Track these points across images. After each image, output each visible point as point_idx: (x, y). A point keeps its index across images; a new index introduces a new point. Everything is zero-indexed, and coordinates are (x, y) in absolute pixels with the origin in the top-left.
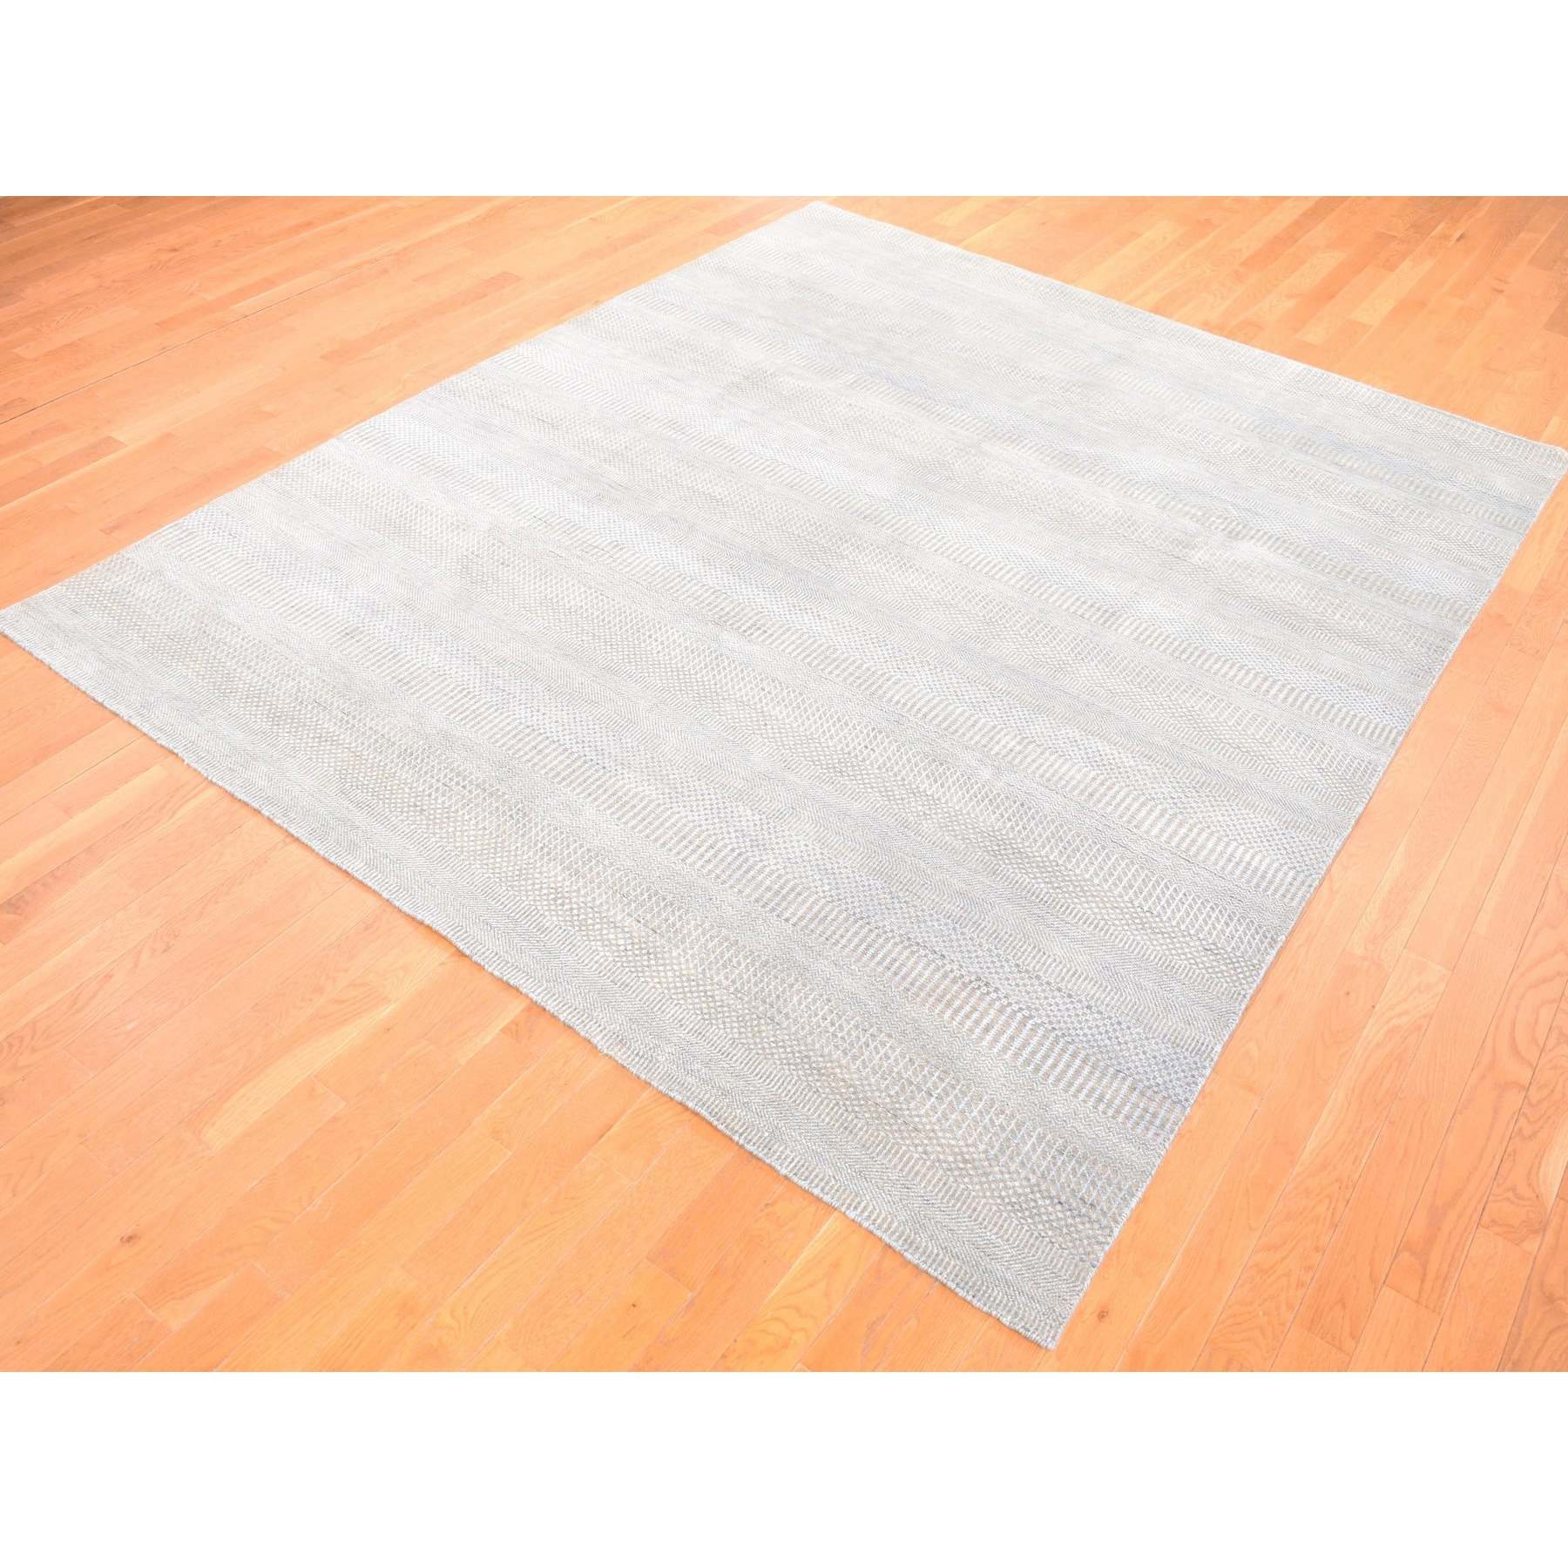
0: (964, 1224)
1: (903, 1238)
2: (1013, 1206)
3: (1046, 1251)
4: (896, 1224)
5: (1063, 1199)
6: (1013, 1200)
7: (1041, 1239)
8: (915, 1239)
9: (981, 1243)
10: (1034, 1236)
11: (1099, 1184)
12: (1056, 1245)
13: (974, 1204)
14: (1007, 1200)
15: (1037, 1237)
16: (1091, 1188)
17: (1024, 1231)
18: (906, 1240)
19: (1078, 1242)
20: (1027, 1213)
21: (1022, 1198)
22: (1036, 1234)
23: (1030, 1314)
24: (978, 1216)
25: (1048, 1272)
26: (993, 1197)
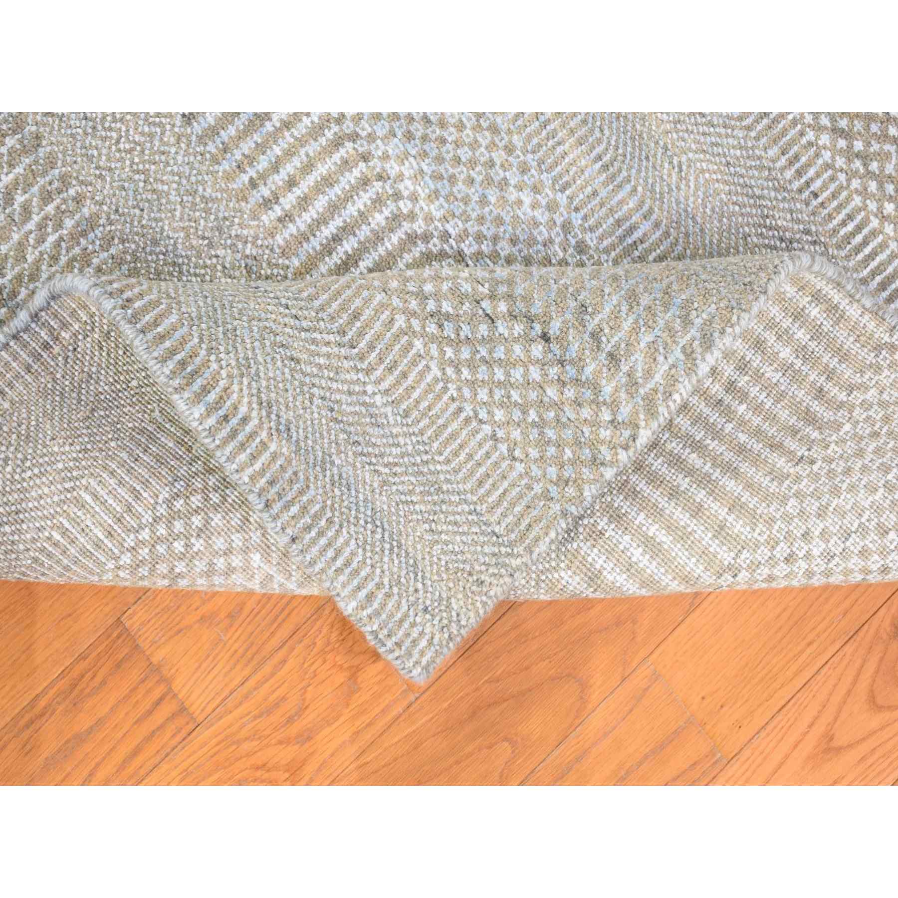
0: (325, 349)
1: (178, 357)
2: (441, 326)
3: (477, 457)
4: (174, 318)
5: (555, 328)
6: (446, 307)
7: (474, 424)
8: (206, 364)
9: (350, 409)
10: (463, 415)
11: (645, 300)
12: (503, 448)
13: (358, 302)
14: (431, 305)
15: (467, 420)
16: (624, 309)
17: (446, 398)
18: (183, 364)
19: (552, 450)
20: (465, 354)
21: (467, 306)
22: (468, 411)
23: (399, 606)
24: (361, 334)
25: (466, 508)
26: (403, 292)
